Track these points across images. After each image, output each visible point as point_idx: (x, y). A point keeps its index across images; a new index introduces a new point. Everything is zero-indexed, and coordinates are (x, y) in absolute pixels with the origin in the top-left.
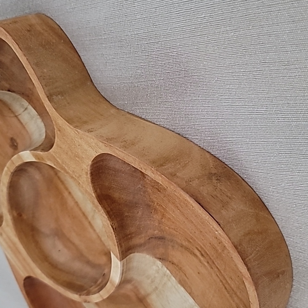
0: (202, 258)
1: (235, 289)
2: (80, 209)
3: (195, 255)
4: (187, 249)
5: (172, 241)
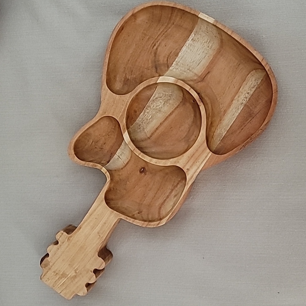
0: (157, 45)
1: (165, 27)
2: (164, 121)
3: (157, 49)
4: (155, 54)
5: (155, 62)
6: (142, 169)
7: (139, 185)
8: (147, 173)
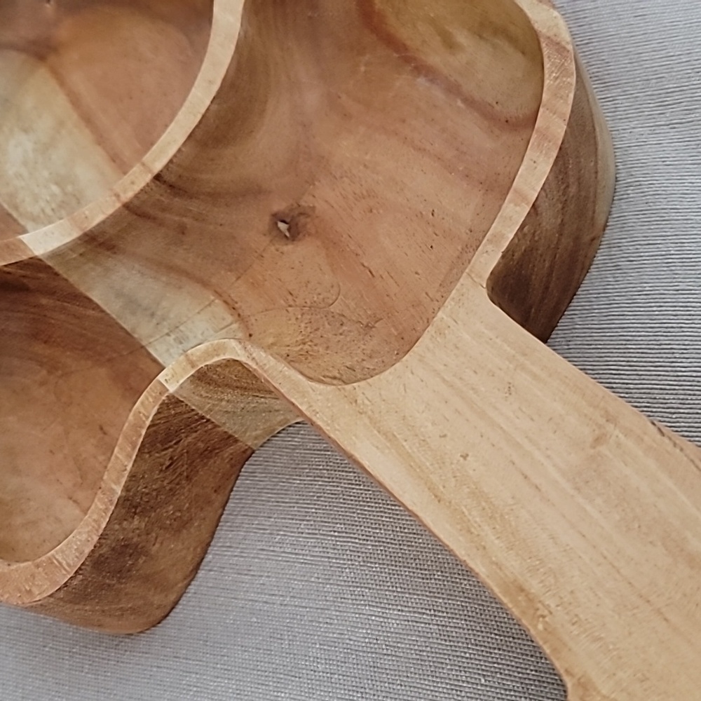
6: (282, 226)
7: (360, 246)
8: (306, 201)
